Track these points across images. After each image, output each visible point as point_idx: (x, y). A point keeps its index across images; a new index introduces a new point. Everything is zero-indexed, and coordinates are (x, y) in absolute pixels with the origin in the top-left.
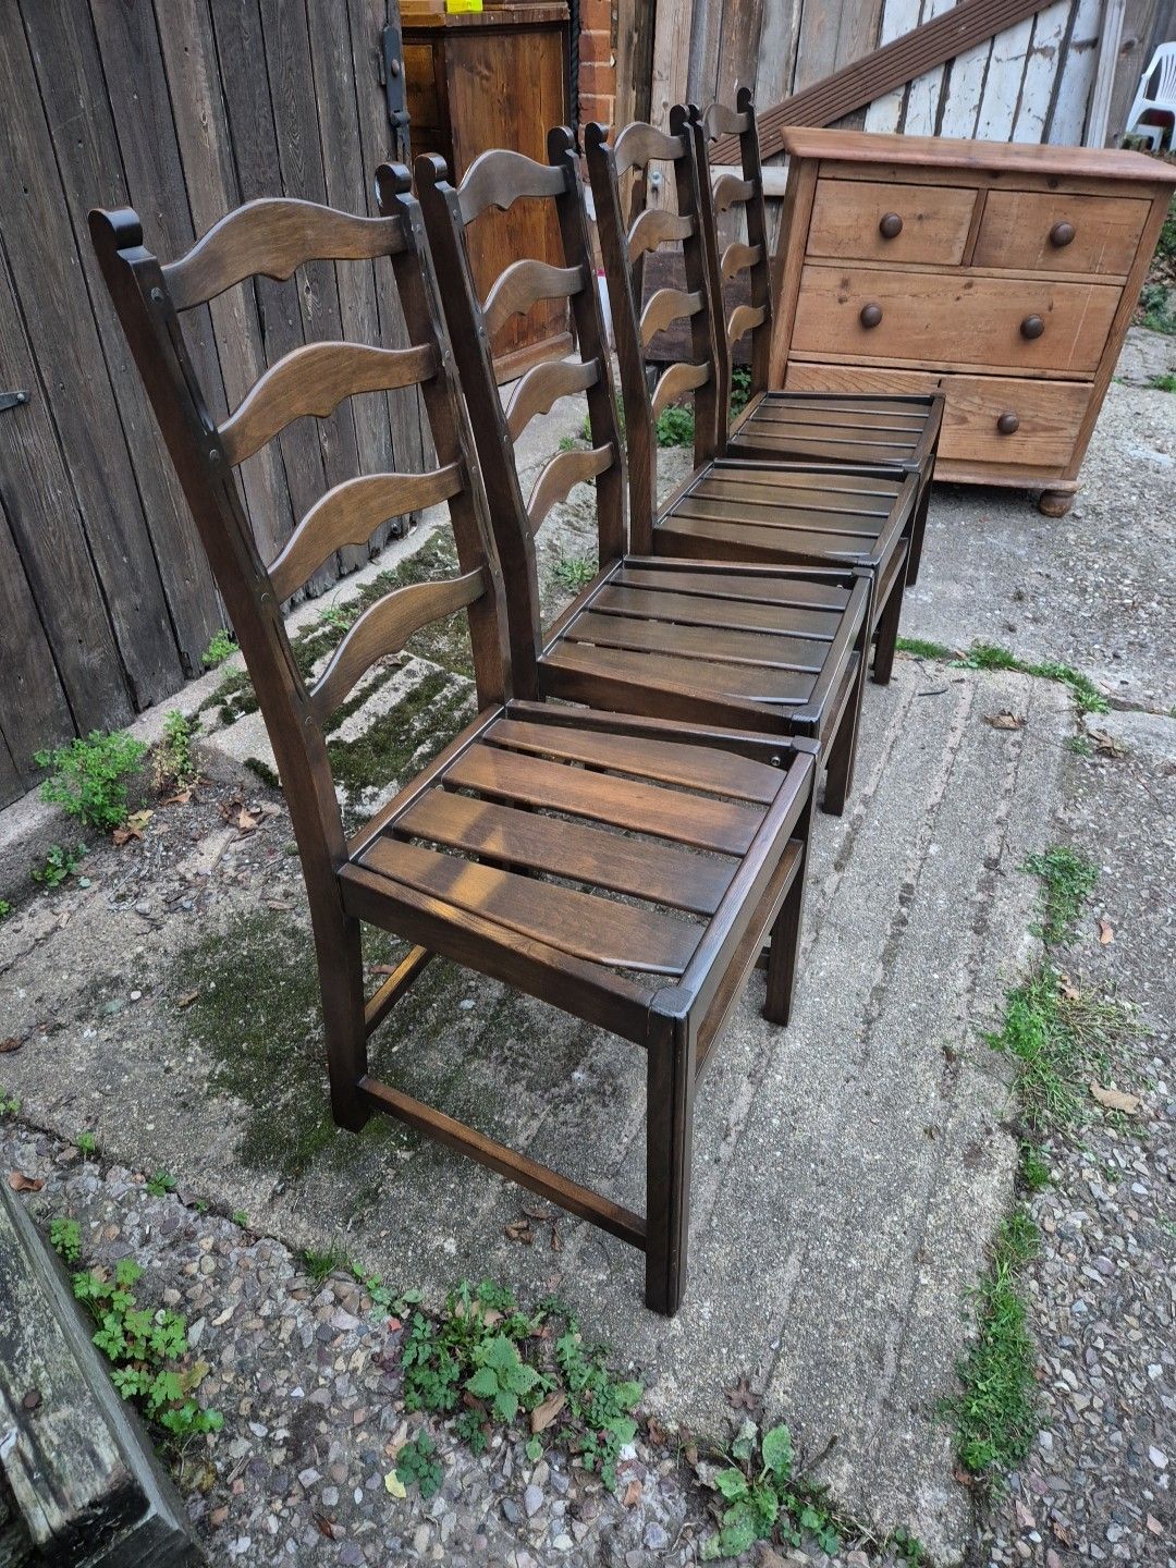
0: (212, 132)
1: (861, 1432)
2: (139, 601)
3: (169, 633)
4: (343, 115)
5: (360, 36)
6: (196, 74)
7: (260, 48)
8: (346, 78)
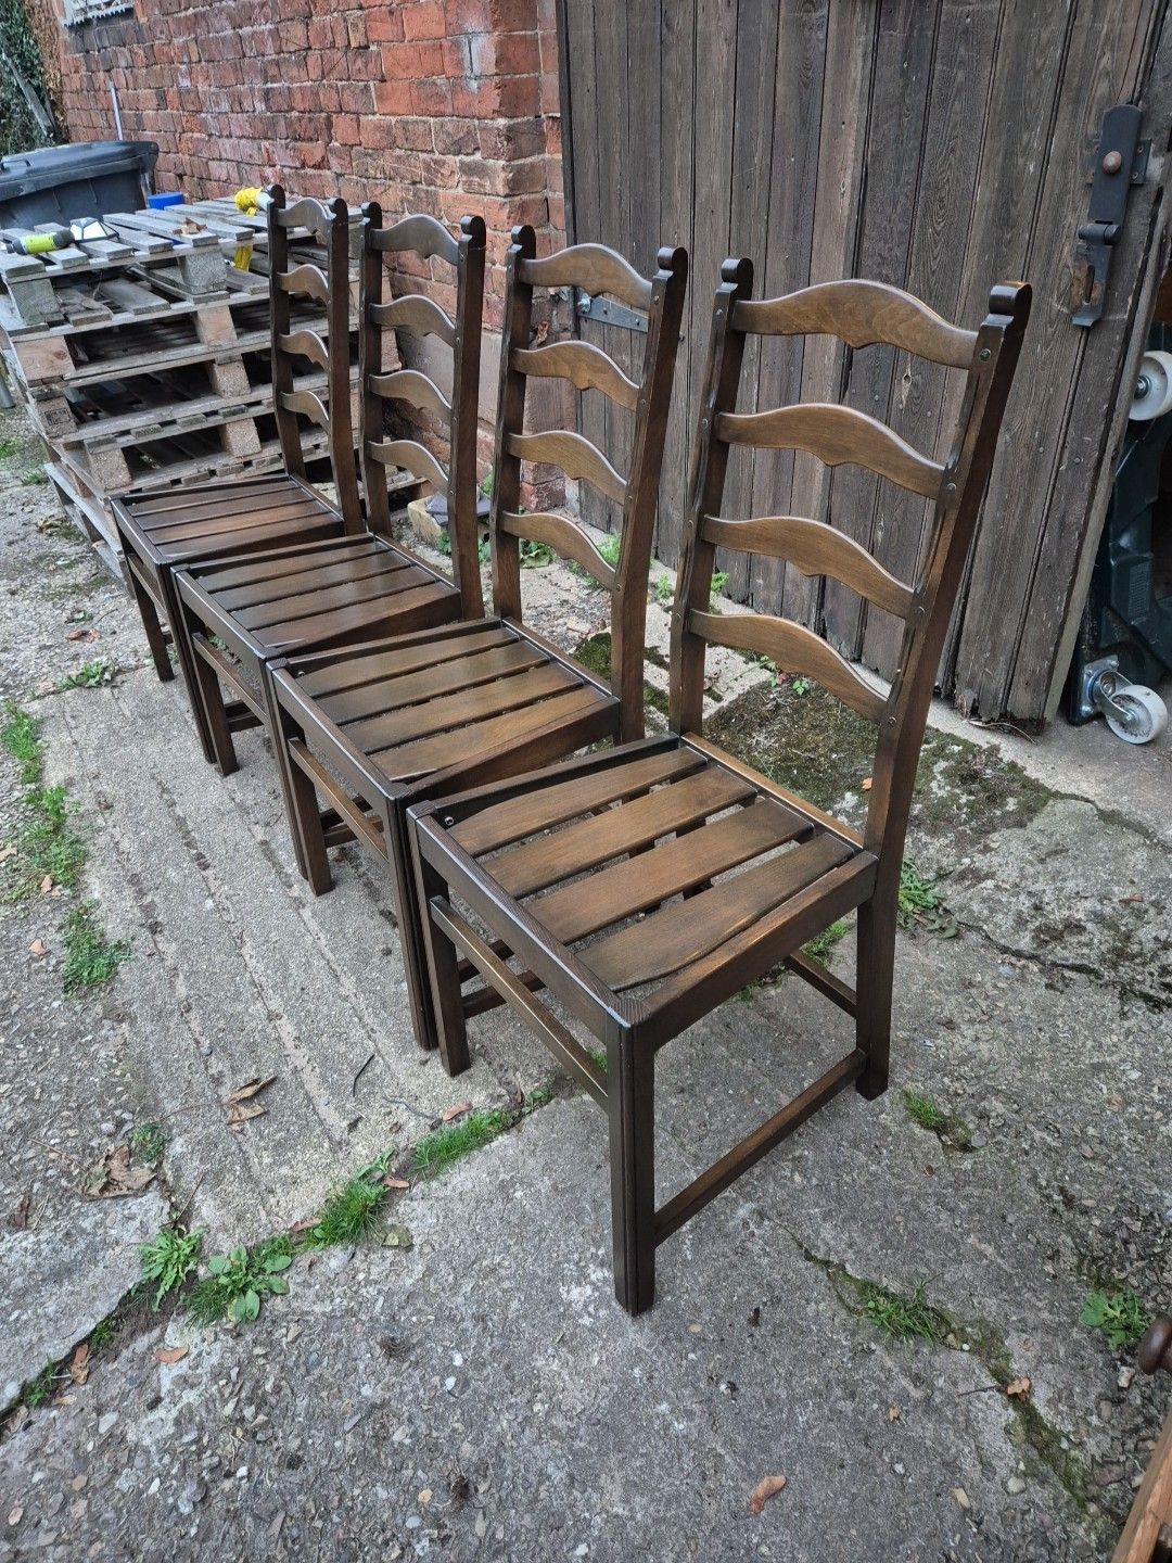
0: (846, 201)
4: (1014, 212)
5: (1075, 114)
6: (846, 146)
7: (920, 125)
8: (1032, 168)
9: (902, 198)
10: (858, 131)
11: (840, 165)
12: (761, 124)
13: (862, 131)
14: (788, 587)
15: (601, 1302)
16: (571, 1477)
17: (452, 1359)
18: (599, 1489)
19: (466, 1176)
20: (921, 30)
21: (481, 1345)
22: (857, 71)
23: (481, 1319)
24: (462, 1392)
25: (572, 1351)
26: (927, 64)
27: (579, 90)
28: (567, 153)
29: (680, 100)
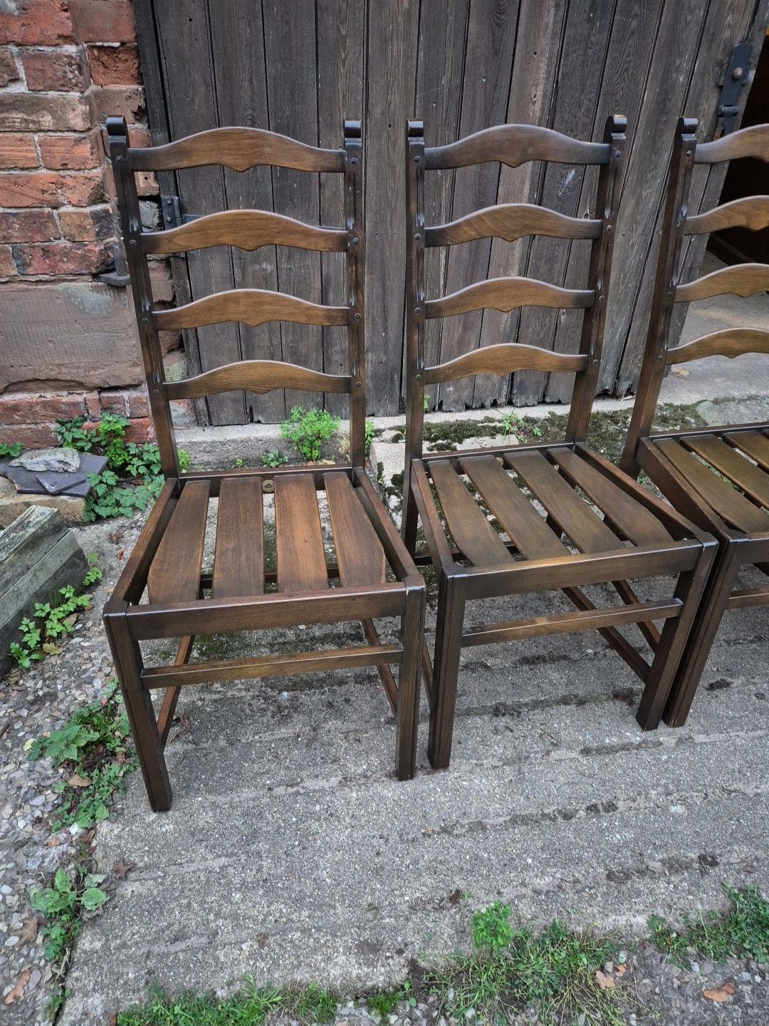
0: (538, 106)
1: (124, 945)
2: (384, 359)
3: (397, 383)
4: (669, 105)
5: (710, 48)
6: (538, 68)
7: (602, 54)
8: (681, 79)
9: (585, 103)
10: (550, 59)
11: (531, 83)
12: (450, 54)
13: (554, 60)
14: (479, 382)
26: (609, 16)
27: (172, 20)
28: (154, 83)
29: (344, 32)
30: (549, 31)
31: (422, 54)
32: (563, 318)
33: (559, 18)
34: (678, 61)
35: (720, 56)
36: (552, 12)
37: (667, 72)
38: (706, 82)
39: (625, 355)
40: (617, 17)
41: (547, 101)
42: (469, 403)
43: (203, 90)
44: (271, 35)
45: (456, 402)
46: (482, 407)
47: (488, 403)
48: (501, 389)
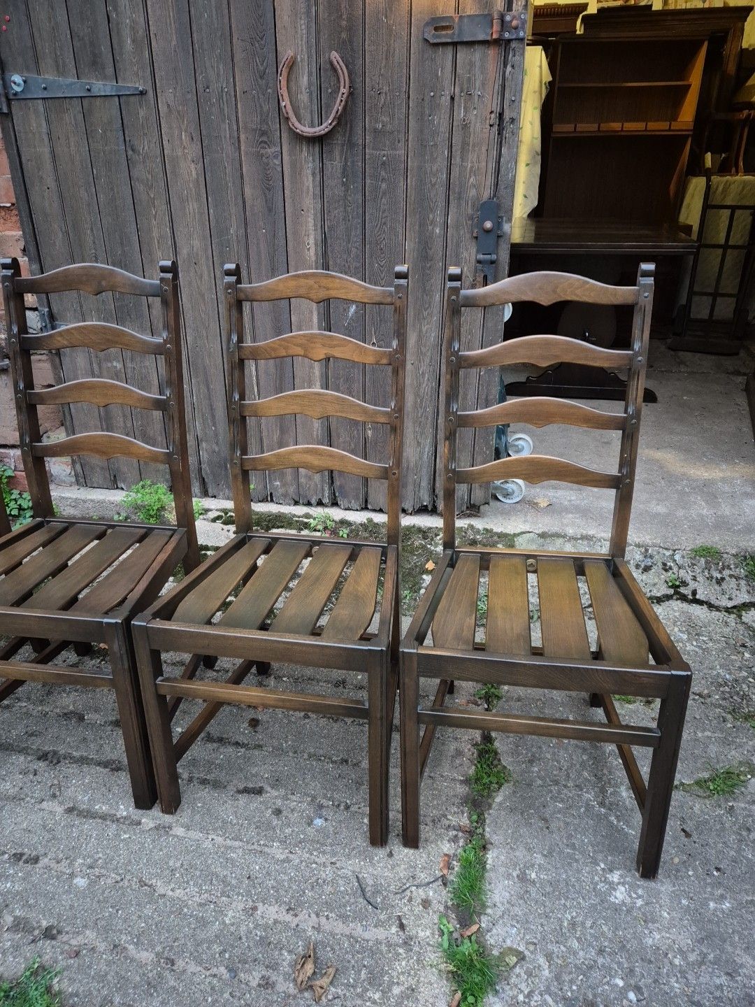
0: (312, 252)
2: (217, 449)
4: (430, 253)
5: (459, 205)
6: (307, 222)
7: (360, 211)
8: (438, 231)
9: (354, 250)
10: (315, 215)
11: (303, 233)
12: (233, 211)
13: (319, 215)
14: (302, 480)
15: (633, 887)
16: (728, 974)
17: (617, 985)
18: (742, 966)
19: (499, 891)
20: (353, 162)
21: (619, 963)
22: (309, 182)
23: (601, 951)
24: (642, 994)
25: (654, 922)
26: (360, 180)
27: (37, 188)
28: (29, 230)
29: (152, 196)
30: (311, 193)
31: (211, 211)
32: (370, 433)
33: (318, 183)
34: (431, 216)
35: (470, 211)
36: (311, 178)
37: (422, 225)
38: (462, 232)
39: (437, 474)
40: (368, 181)
41: (319, 248)
42: (297, 499)
43: (60, 235)
44: (102, 197)
45: (285, 495)
46: (309, 504)
47: (313, 501)
48: (323, 490)
